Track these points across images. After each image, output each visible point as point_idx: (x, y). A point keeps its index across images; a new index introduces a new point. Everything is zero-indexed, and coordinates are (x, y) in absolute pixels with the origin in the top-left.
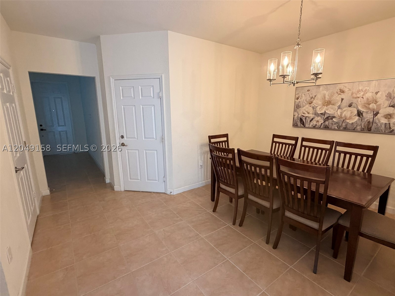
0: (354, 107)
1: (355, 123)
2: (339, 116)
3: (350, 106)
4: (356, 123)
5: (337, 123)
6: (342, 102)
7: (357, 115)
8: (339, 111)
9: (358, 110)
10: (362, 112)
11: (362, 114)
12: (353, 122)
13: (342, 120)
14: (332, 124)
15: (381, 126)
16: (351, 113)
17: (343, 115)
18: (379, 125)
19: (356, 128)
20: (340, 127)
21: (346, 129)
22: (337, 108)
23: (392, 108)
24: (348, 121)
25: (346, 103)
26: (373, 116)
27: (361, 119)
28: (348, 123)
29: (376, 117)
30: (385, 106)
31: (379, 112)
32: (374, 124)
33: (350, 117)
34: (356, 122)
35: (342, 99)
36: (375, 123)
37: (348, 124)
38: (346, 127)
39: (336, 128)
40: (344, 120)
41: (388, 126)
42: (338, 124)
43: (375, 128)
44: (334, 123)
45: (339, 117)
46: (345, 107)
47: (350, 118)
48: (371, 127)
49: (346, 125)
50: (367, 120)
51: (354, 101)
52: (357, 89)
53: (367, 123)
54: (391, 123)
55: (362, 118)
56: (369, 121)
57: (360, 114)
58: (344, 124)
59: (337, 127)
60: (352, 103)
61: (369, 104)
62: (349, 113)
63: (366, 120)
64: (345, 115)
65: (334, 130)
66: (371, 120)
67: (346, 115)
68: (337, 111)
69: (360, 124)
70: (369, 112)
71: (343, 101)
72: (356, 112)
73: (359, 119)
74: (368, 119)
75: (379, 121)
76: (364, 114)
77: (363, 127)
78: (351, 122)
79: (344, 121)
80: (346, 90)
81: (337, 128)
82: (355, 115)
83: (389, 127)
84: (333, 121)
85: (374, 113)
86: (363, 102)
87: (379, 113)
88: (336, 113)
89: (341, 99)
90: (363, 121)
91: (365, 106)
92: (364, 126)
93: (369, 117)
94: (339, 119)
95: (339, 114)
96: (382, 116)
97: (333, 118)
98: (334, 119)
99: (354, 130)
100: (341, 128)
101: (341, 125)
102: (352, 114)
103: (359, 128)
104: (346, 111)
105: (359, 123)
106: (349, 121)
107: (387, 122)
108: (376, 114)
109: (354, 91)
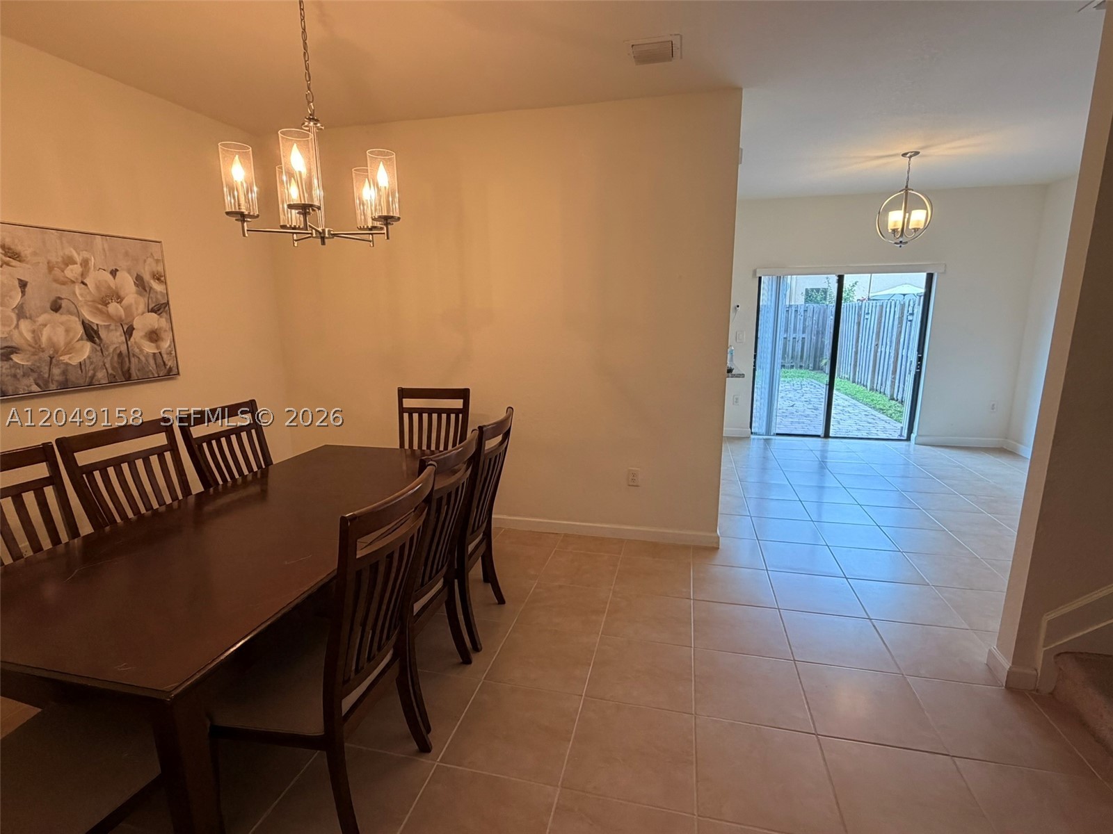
0: (71, 313)
1: (87, 361)
2: (30, 345)
3: (56, 307)
4: (92, 363)
5: (32, 370)
6: (23, 293)
7: (85, 337)
8: (25, 326)
9: (83, 323)
10: (95, 328)
11: (97, 333)
12: (81, 360)
13: (46, 356)
14: (15, 376)
15: (147, 360)
16: (67, 331)
17: (44, 339)
18: (143, 359)
19: (96, 378)
20: (46, 382)
21: (67, 386)
22: (14, 316)
23: (154, 314)
24: (65, 358)
25: (37, 298)
26: (123, 338)
27: (98, 348)
28: (67, 364)
29: (132, 339)
30: (140, 311)
31: (135, 327)
32: (133, 359)
33: (68, 344)
34: (89, 357)
35: (23, 285)
36: (134, 355)
37: (70, 368)
38: (67, 380)
39: (35, 388)
40: (51, 358)
41: (159, 360)
42: (35, 375)
43: (139, 370)
44: (20, 372)
45: (33, 350)
46: (42, 314)
47: (69, 349)
48: (129, 369)
49: (64, 373)
50: (115, 349)
51: (64, 292)
52: (61, 253)
53: (116, 358)
54: (163, 352)
55: (100, 345)
56: (118, 352)
57: (91, 333)
58: (56, 371)
59: (38, 385)
60: (60, 298)
61: (106, 304)
62: (61, 331)
63: (111, 350)
64: (50, 339)
65: (30, 396)
66: (124, 348)
67: (55, 339)
68: (17, 326)
69: (101, 364)
70: (112, 327)
71: (28, 289)
72: (81, 331)
73: (93, 350)
74: (115, 346)
75: (141, 350)
76: (103, 334)
77: (110, 371)
78: (75, 362)
79: (54, 360)
80: (26, 251)
81: (40, 390)
82: (81, 339)
83: (162, 363)
84: (16, 366)
85: (125, 330)
86: (89, 298)
87: (134, 329)
88: (16, 333)
89: (17, 283)
90: (106, 353)
91: (97, 309)
92: (113, 368)
93: (115, 340)
94: (34, 354)
95: (29, 336)
96: (141, 337)
97: (12, 353)
98: (16, 358)
99: (91, 385)
100: (53, 386)
101: (46, 376)
102: (71, 334)
103: (101, 375)
104: (49, 325)
105: (97, 358)
106: (70, 359)
107: (156, 351)
108: (129, 332)
109: (54, 259)
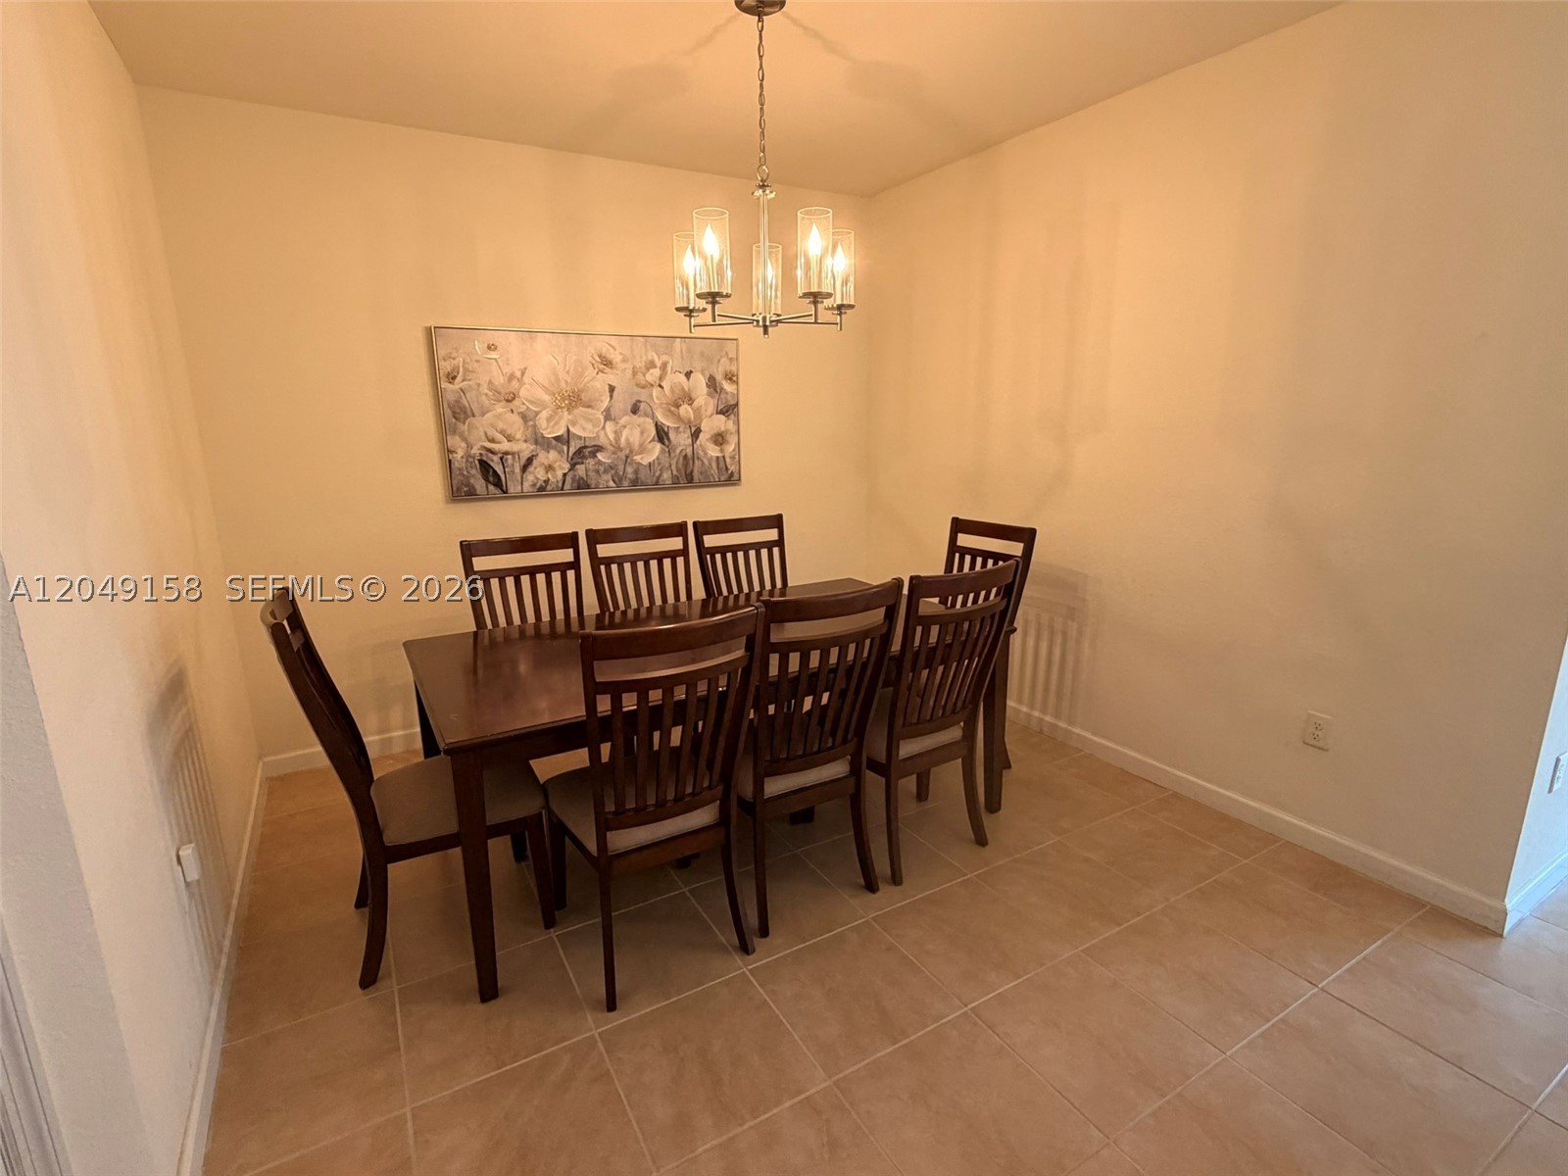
0: (646, 415)
1: (656, 462)
2: (611, 445)
3: (635, 410)
4: (659, 464)
5: (611, 468)
6: (611, 397)
7: (656, 438)
8: (610, 427)
9: (656, 425)
10: (666, 429)
11: (667, 434)
12: (651, 460)
13: (622, 455)
14: (597, 472)
15: (710, 464)
16: (642, 433)
17: (623, 439)
18: (706, 462)
19: (661, 478)
20: (621, 480)
21: (637, 485)
22: (602, 418)
23: (721, 416)
24: (637, 458)
25: (622, 402)
26: (690, 440)
27: (667, 450)
28: (639, 464)
29: (698, 442)
30: (709, 413)
31: (702, 429)
32: (696, 462)
33: (641, 445)
34: (658, 458)
35: (612, 389)
36: (698, 458)
37: (641, 467)
38: (637, 478)
39: (611, 484)
40: (627, 457)
41: (722, 464)
42: (613, 472)
43: (701, 473)
44: (602, 468)
45: (612, 448)
46: (624, 416)
47: (642, 450)
48: (692, 472)
49: (636, 472)
50: (681, 451)
51: (643, 395)
52: (644, 358)
53: (681, 459)
54: (727, 455)
55: (668, 447)
56: (684, 453)
57: (662, 435)
58: (630, 470)
59: (614, 481)
60: (639, 401)
61: (678, 406)
62: (637, 432)
63: (678, 451)
64: (627, 440)
65: (608, 491)
66: (689, 451)
67: (631, 440)
68: (604, 428)
69: (667, 465)
70: (681, 429)
71: (615, 393)
72: (653, 432)
73: (662, 451)
74: (681, 448)
75: (706, 454)
76: (672, 435)
77: (675, 473)
78: (645, 462)
79: (629, 460)
80: (616, 358)
81: (614, 485)
82: (653, 440)
83: (724, 468)
84: (600, 463)
85: (692, 432)
86: (664, 400)
87: (701, 431)
88: (602, 434)
89: (607, 388)
90: (673, 455)
91: (670, 410)
92: (678, 470)
93: (682, 442)
94: (614, 453)
95: (611, 436)
96: (707, 440)
97: (598, 451)
98: (600, 456)
99: (657, 485)
100: (626, 483)
101: (621, 473)
102: (645, 435)
103: (666, 476)
104: (628, 427)
105: (665, 460)
106: (642, 459)
107: (720, 455)
108: (696, 434)
109: (638, 365)
